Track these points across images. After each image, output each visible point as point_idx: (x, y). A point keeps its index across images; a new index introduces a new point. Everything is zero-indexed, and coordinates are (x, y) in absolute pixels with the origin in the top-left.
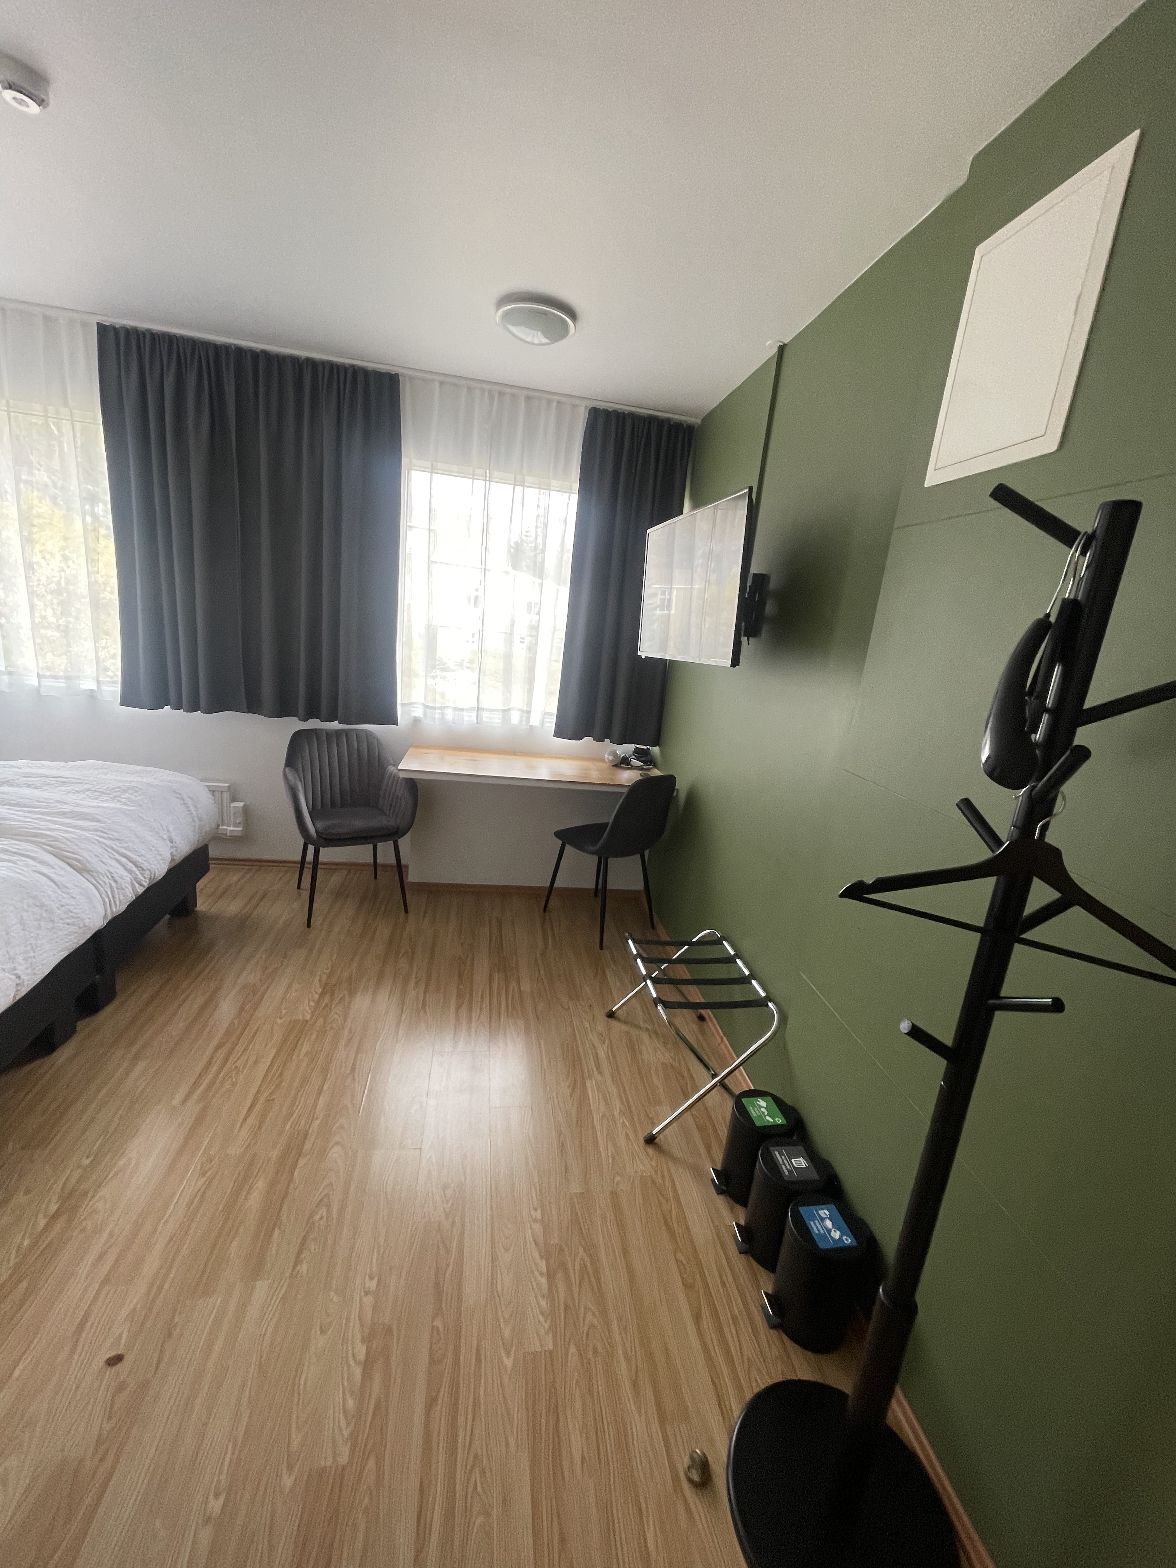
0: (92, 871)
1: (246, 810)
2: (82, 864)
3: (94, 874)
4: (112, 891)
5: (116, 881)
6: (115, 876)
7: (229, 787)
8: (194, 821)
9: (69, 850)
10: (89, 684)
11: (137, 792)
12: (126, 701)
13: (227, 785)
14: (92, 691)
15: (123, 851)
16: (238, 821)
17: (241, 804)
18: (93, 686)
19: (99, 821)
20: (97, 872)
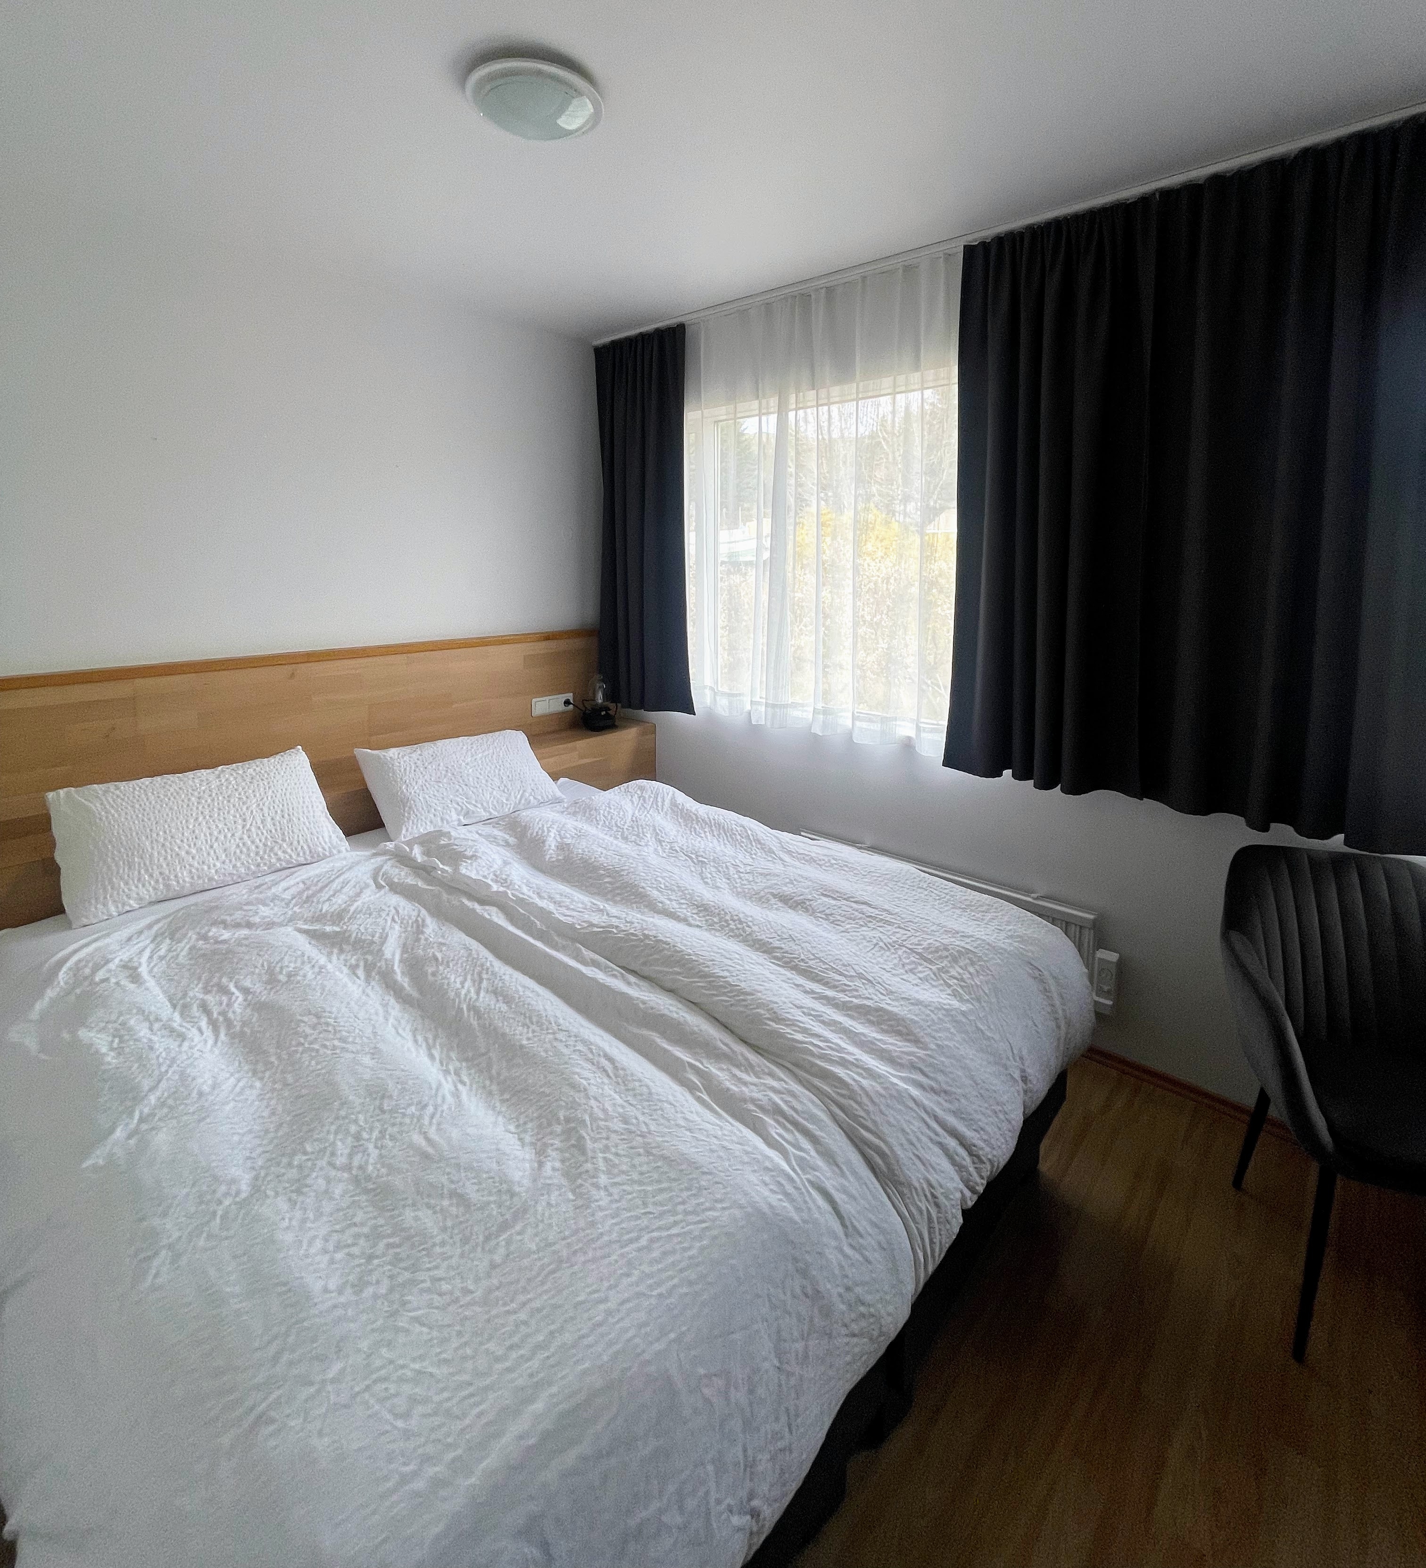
0: (902, 1184)
1: (1121, 966)
2: (888, 1165)
3: (906, 1191)
4: (931, 1229)
5: (937, 1205)
6: (938, 1192)
7: (1094, 922)
8: (1059, 1027)
9: (869, 1124)
10: (906, 730)
11: (973, 963)
12: (950, 760)
13: (1092, 917)
14: (909, 738)
15: (952, 1120)
16: (1106, 988)
17: (1113, 957)
18: (912, 733)
19: (916, 1041)
20: (910, 1185)
